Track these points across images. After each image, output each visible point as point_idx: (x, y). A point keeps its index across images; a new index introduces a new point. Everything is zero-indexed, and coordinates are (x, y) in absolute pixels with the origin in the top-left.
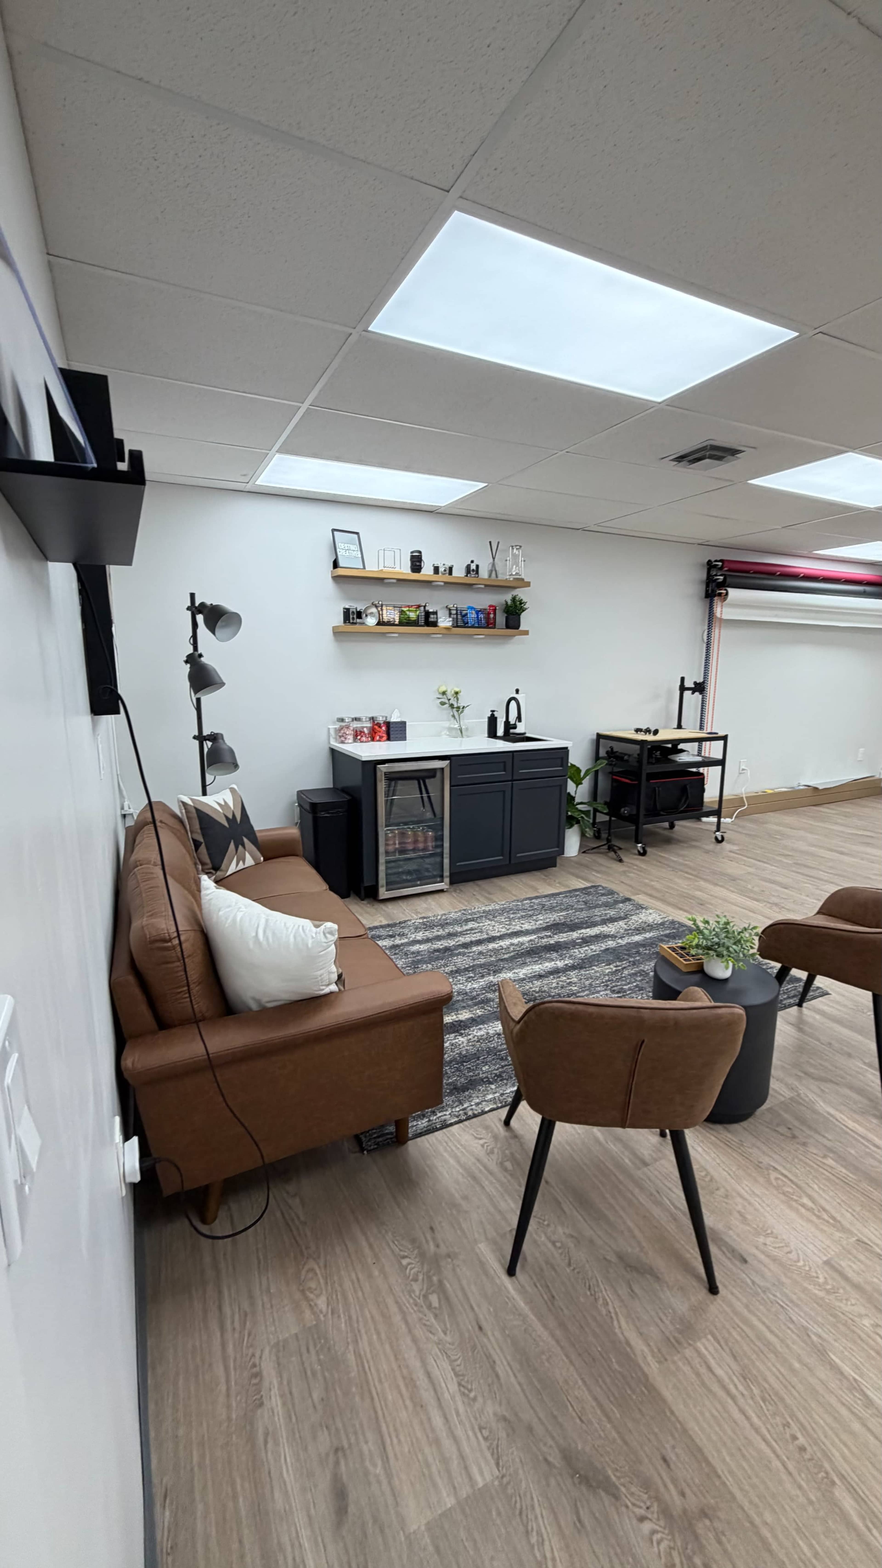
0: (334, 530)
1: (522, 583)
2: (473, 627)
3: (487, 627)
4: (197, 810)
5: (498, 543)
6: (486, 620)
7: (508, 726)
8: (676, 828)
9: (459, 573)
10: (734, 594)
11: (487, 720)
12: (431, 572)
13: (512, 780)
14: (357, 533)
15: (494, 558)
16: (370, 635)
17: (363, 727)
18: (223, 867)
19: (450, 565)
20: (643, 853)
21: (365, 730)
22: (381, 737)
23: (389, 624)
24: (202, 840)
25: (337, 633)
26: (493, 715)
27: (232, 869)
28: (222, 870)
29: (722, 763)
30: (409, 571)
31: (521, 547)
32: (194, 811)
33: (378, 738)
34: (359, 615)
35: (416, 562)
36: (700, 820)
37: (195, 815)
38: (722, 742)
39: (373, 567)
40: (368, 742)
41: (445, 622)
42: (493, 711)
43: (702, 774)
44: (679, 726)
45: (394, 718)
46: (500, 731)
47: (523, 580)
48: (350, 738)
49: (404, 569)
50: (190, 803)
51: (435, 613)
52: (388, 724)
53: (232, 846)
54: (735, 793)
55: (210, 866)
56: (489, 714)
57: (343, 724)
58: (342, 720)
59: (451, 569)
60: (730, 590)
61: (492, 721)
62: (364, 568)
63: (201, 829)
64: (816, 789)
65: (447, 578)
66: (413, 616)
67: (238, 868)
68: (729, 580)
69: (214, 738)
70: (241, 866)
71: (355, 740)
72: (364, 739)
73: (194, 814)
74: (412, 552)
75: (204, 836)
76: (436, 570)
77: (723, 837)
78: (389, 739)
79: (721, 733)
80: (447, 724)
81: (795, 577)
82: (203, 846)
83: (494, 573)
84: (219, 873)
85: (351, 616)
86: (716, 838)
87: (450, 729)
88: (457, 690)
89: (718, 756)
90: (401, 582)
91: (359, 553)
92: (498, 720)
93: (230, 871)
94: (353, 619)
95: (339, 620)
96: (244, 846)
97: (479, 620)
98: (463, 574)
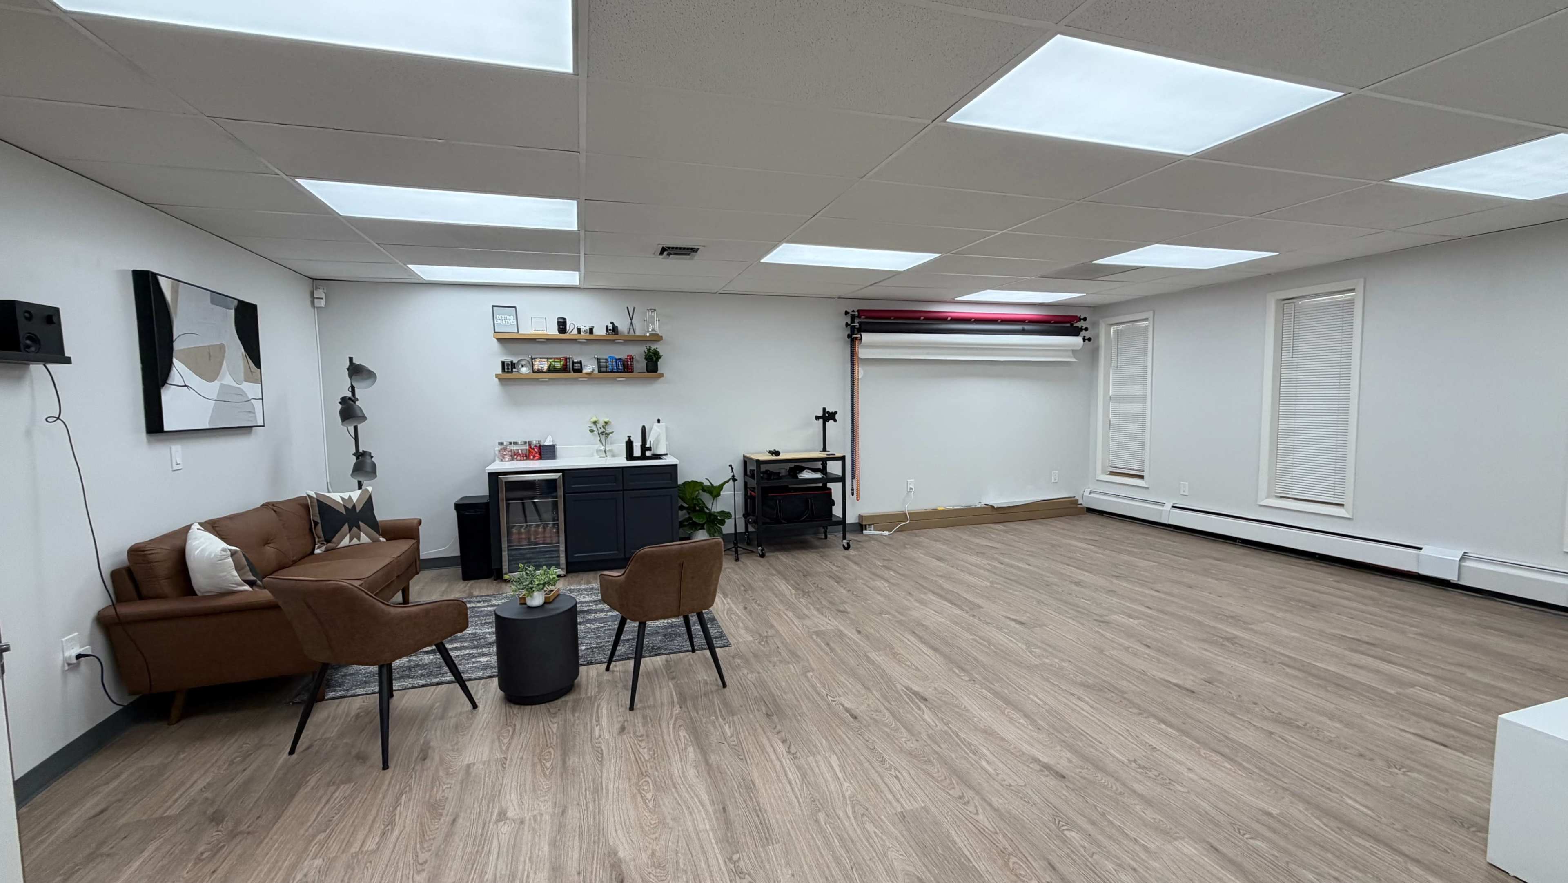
0: (493, 306)
1: (657, 338)
2: (612, 372)
3: (624, 372)
4: (318, 500)
5: (634, 308)
6: (626, 367)
7: (644, 448)
9: (600, 331)
10: (867, 337)
11: (624, 445)
12: (575, 332)
13: (623, 490)
14: (515, 307)
15: (631, 319)
16: (525, 380)
17: (518, 450)
18: (334, 540)
19: (591, 326)
20: (762, 556)
21: (520, 451)
23: (540, 371)
24: (319, 521)
25: (501, 379)
26: (629, 440)
27: (346, 542)
28: (334, 543)
29: (842, 479)
30: (557, 333)
31: (655, 310)
32: (316, 501)
33: (532, 457)
34: (513, 365)
35: (562, 326)
39: (526, 331)
40: (524, 460)
41: (589, 367)
42: (629, 437)
44: (824, 449)
45: (548, 442)
46: (637, 452)
47: (658, 335)
48: (507, 458)
49: (553, 331)
50: (315, 496)
51: (580, 363)
52: (540, 447)
53: (346, 526)
54: (904, 510)
55: (323, 539)
56: (626, 439)
57: (503, 447)
58: (501, 444)
59: (591, 331)
60: (863, 334)
61: (629, 444)
62: (518, 332)
63: (320, 514)
64: (993, 507)
65: (591, 337)
66: (558, 365)
67: (352, 543)
68: (863, 327)
69: (364, 454)
70: (355, 541)
71: (513, 459)
72: (519, 458)
73: (316, 504)
74: (558, 319)
75: (321, 518)
76: (579, 330)
77: (848, 544)
78: (541, 458)
79: (838, 455)
80: (594, 446)
81: (944, 320)
82: (320, 525)
83: (632, 330)
84: (329, 544)
85: (508, 367)
86: (844, 546)
88: (606, 420)
89: (839, 473)
90: (549, 341)
91: (515, 321)
92: (634, 444)
93: (342, 544)
94: (508, 369)
95: (499, 371)
96: (359, 527)
97: (618, 367)
98: (604, 332)
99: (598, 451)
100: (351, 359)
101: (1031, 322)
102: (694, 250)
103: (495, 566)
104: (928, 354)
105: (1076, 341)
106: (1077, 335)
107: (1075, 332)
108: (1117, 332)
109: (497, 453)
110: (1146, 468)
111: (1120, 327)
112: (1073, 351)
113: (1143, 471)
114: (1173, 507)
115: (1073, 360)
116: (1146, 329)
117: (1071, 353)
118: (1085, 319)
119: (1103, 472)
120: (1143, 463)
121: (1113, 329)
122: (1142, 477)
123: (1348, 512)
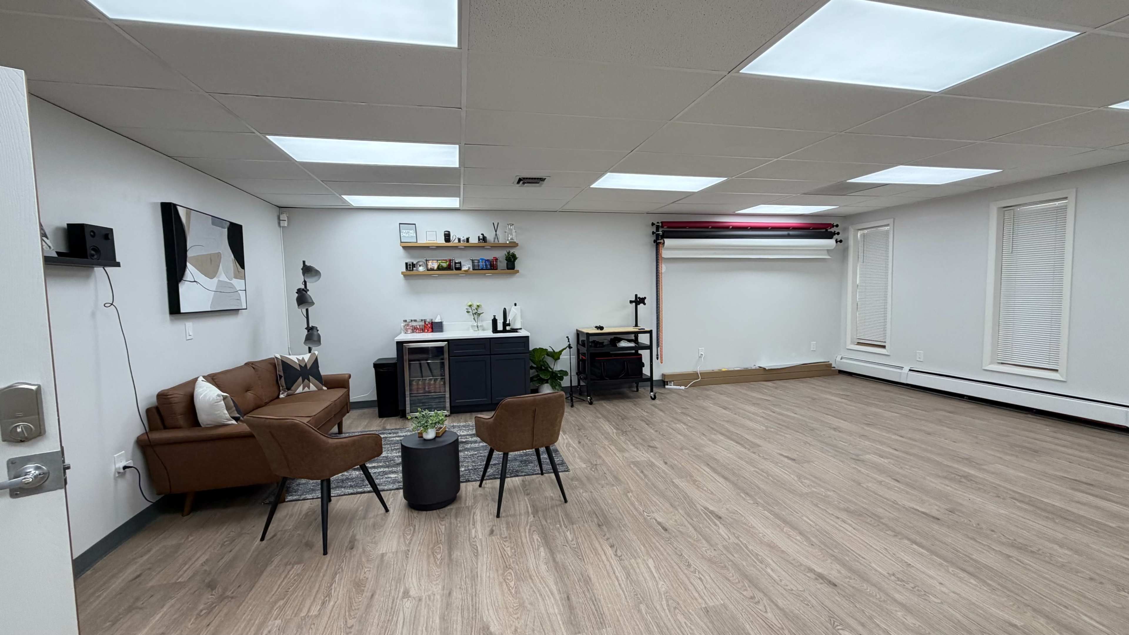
0: (400, 224)
1: (514, 245)
2: (482, 269)
3: (491, 269)
4: (282, 361)
5: (498, 223)
6: (492, 266)
7: (505, 324)
9: (474, 240)
10: (668, 242)
11: (491, 322)
12: (457, 241)
13: (490, 355)
14: (415, 224)
15: (496, 231)
16: (422, 276)
17: (417, 325)
18: (293, 388)
19: (467, 237)
20: (591, 403)
21: (418, 326)
22: (428, 330)
23: (432, 270)
24: (283, 375)
25: (405, 275)
26: (495, 318)
27: (300, 390)
28: (292, 390)
29: (650, 347)
30: (444, 242)
31: (513, 224)
32: (280, 361)
33: (426, 331)
34: (414, 265)
35: (447, 237)
38: (648, 335)
39: (422, 241)
40: (421, 333)
41: (466, 266)
42: (494, 316)
43: (641, 355)
44: (636, 325)
45: (437, 320)
46: (500, 327)
47: (515, 242)
48: (410, 331)
49: (441, 241)
50: (280, 358)
51: (460, 263)
52: (432, 323)
53: (300, 379)
55: (285, 387)
56: (493, 318)
57: (406, 323)
58: (405, 321)
59: (468, 240)
60: (665, 240)
61: (495, 321)
62: (417, 242)
63: (283, 370)
64: (764, 369)
65: (467, 244)
66: (445, 265)
67: (304, 391)
68: (667, 234)
69: (313, 328)
70: (306, 389)
71: (413, 332)
72: (417, 331)
73: (281, 363)
74: (445, 232)
75: (284, 373)
76: (459, 240)
77: (655, 396)
78: (432, 332)
79: (647, 329)
80: (471, 323)
81: (726, 228)
83: (496, 239)
84: (289, 392)
85: (410, 267)
86: (651, 397)
88: (478, 304)
89: (648, 343)
90: (439, 248)
91: (415, 234)
92: (498, 321)
93: (298, 391)
94: (410, 268)
95: (404, 269)
96: (309, 380)
97: (486, 265)
98: (476, 241)
99: (473, 326)
100: (304, 262)
101: (795, 228)
102: (542, 180)
103: (400, 408)
104: (716, 254)
105: (830, 243)
106: (831, 238)
107: (829, 236)
108: (864, 236)
109: (402, 327)
110: (888, 340)
111: (866, 231)
112: (828, 250)
113: (885, 342)
114: (910, 370)
115: (829, 257)
116: (887, 232)
117: (826, 252)
118: (837, 226)
119: (852, 343)
120: (885, 337)
121: (859, 233)
122: (884, 347)
123: (1062, 376)
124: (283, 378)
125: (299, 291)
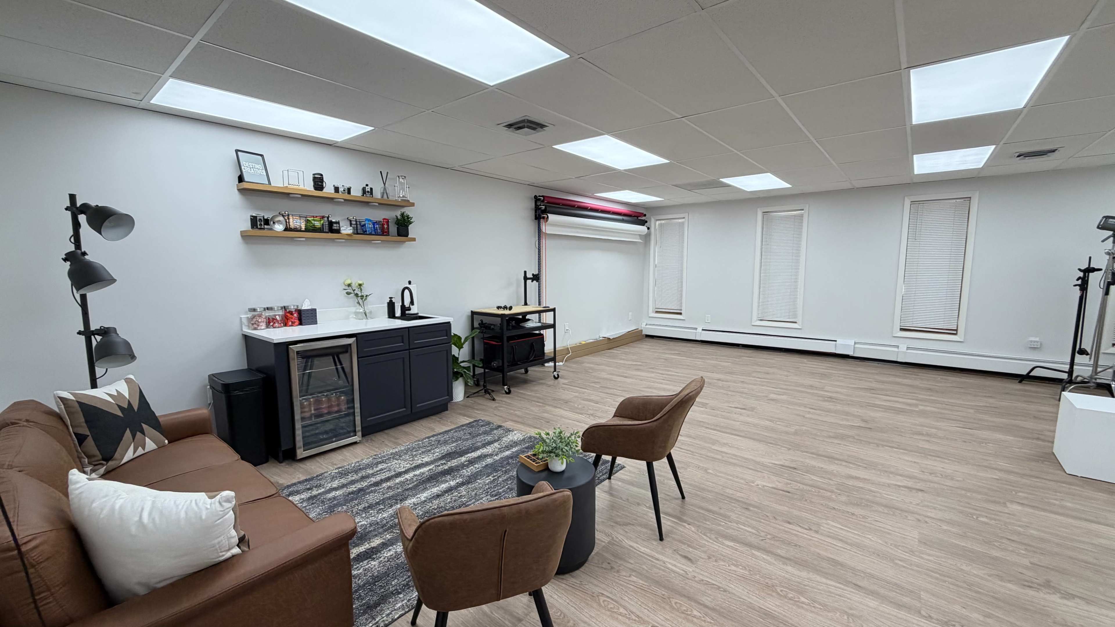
0: (237, 151)
1: (408, 203)
2: (370, 234)
3: (383, 235)
4: (81, 404)
5: (388, 173)
6: (381, 230)
7: (404, 308)
8: (529, 372)
9: (356, 193)
10: (552, 217)
11: (386, 305)
12: (333, 191)
13: (409, 349)
14: (261, 155)
15: (385, 184)
16: (277, 238)
17: (275, 315)
18: (117, 455)
19: (348, 186)
20: (509, 392)
21: (277, 317)
22: (293, 323)
23: (296, 230)
24: (88, 433)
25: (245, 236)
26: (391, 301)
27: (129, 455)
28: (115, 460)
29: (553, 326)
30: (312, 189)
31: (405, 177)
32: (77, 405)
33: (290, 323)
34: (267, 222)
35: (319, 182)
36: (544, 366)
37: (79, 409)
38: (552, 313)
39: (278, 183)
40: (281, 327)
41: (346, 230)
42: (391, 298)
43: (542, 335)
44: (526, 304)
45: (308, 306)
46: (398, 313)
47: (408, 201)
48: (263, 325)
49: (308, 186)
50: (71, 397)
51: (338, 223)
52: (300, 312)
53: (128, 433)
54: (565, 345)
55: (99, 457)
56: (388, 300)
57: (255, 313)
58: (254, 310)
59: (349, 190)
60: (549, 215)
61: (391, 305)
62: (270, 184)
63: (86, 422)
64: (609, 339)
65: (347, 196)
66: (318, 224)
67: (136, 455)
68: (548, 209)
69: (104, 332)
70: (140, 451)
71: (268, 326)
72: (277, 324)
74: (314, 175)
75: (90, 428)
76: (337, 189)
77: (558, 375)
78: (301, 324)
79: (551, 307)
80: (353, 309)
81: (585, 209)
83: (385, 194)
84: (110, 463)
85: (259, 223)
86: (554, 376)
87: (356, 313)
88: (360, 282)
89: (551, 322)
90: (305, 197)
91: (264, 171)
92: (396, 304)
93: (125, 459)
94: (261, 225)
95: (247, 225)
96: (143, 432)
97: (375, 230)
98: (360, 194)
100: (72, 196)
101: (625, 215)
102: (542, 126)
105: (643, 229)
106: (643, 225)
107: (643, 223)
108: (661, 225)
109: (245, 321)
110: (683, 308)
111: (663, 222)
112: (640, 235)
113: (681, 310)
114: (703, 330)
115: (640, 241)
116: (683, 223)
117: (638, 237)
118: (645, 215)
119: (653, 312)
120: (681, 306)
121: (658, 223)
122: (680, 314)
123: (800, 326)
124: (89, 440)
125: (68, 257)
